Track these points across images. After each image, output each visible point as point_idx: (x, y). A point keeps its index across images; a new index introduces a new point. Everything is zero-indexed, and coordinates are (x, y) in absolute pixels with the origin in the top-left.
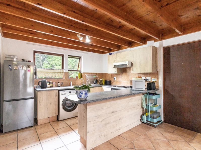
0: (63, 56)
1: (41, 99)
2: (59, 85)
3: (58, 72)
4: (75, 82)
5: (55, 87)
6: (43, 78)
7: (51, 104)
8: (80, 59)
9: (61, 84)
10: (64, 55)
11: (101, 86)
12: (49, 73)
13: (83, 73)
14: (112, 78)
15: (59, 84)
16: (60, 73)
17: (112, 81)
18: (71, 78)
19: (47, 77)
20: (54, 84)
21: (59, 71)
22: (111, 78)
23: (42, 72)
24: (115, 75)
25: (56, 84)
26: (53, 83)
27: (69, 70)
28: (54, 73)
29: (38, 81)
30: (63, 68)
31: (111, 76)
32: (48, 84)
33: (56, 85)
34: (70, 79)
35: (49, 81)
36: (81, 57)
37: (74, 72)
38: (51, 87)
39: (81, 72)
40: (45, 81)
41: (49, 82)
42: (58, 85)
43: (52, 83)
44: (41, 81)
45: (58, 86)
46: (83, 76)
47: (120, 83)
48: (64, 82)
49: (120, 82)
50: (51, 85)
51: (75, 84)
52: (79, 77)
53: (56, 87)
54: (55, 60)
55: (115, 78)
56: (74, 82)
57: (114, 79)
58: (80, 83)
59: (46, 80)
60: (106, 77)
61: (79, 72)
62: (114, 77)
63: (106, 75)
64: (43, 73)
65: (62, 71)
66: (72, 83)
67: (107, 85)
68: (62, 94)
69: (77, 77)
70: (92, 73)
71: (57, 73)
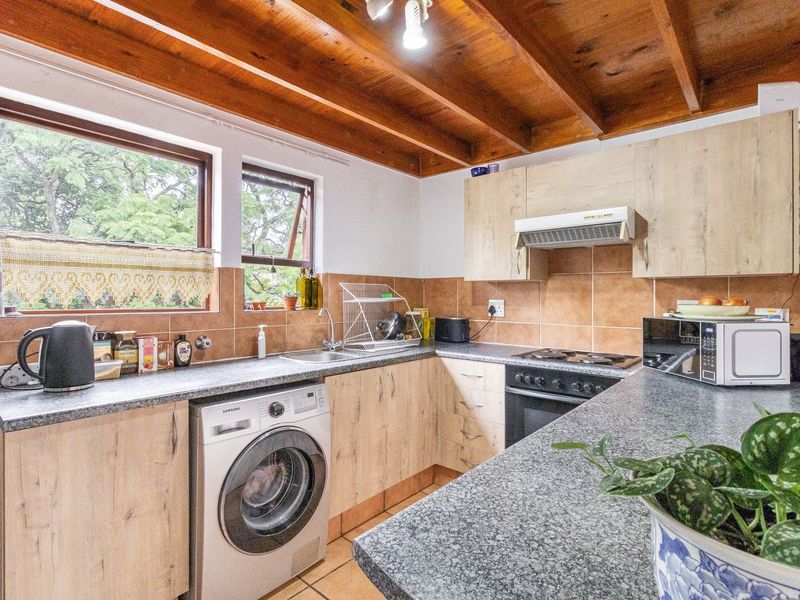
0: (204, 162)
1: (44, 491)
2: (184, 358)
3: (176, 269)
4: (280, 332)
5: (159, 371)
6: (66, 304)
7: (129, 516)
8: (303, 195)
9: (200, 347)
10: (210, 157)
11: (435, 355)
12: (107, 272)
13: (326, 276)
14: (474, 304)
15: (181, 345)
16: (186, 274)
17: (479, 322)
18: (255, 306)
19: (93, 300)
20: (149, 351)
21: (184, 260)
22: (470, 302)
23: (49, 263)
24: (496, 291)
25: (160, 351)
26: (141, 342)
27: (245, 259)
28: (145, 273)
29: (15, 335)
30: (204, 240)
31: (473, 292)
32: (101, 349)
33: (163, 356)
34: (252, 314)
35: (106, 328)
36: (310, 183)
37: (274, 270)
38: (130, 372)
39: (311, 272)
40: (82, 330)
41: (113, 338)
42: (176, 359)
43: (133, 343)
44: (43, 335)
45: (178, 365)
46: (327, 294)
47: (530, 335)
48: (213, 335)
49: (526, 326)
50: (125, 355)
51: (280, 341)
52: (300, 303)
53: (164, 368)
54: (130, 216)
55: (498, 304)
56: (274, 333)
57: (492, 310)
58: (308, 334)
59: (89, 320)
60: (439, 299)
61: (303, 272)
62: (492, 302)
63: (435, 289)
64: (65, 270)
65: (199, 260)
66: (269, 336)
67: (452, 342)
68: (220, 431)
69: (292, 301)
70: (368, 279)
71: (167, 273)
